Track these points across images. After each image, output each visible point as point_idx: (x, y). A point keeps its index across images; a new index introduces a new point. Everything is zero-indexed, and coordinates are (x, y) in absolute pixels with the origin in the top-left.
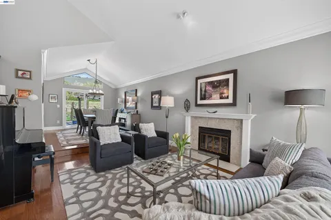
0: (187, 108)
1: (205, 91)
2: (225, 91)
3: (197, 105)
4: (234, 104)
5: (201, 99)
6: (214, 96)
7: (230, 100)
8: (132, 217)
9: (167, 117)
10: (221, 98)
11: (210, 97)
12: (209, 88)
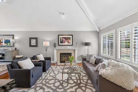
0: (55, 46)
1: (62, 40)
2: (69, 41)
3: (59, 45)
4: (72, 45)
5: (61, 43)
6: (66, 42)
7: (71, 44)
8: (73, 88)
9: (46, 51)
10: (68, 43)
11: (64, 42)
12: (64, 39)
